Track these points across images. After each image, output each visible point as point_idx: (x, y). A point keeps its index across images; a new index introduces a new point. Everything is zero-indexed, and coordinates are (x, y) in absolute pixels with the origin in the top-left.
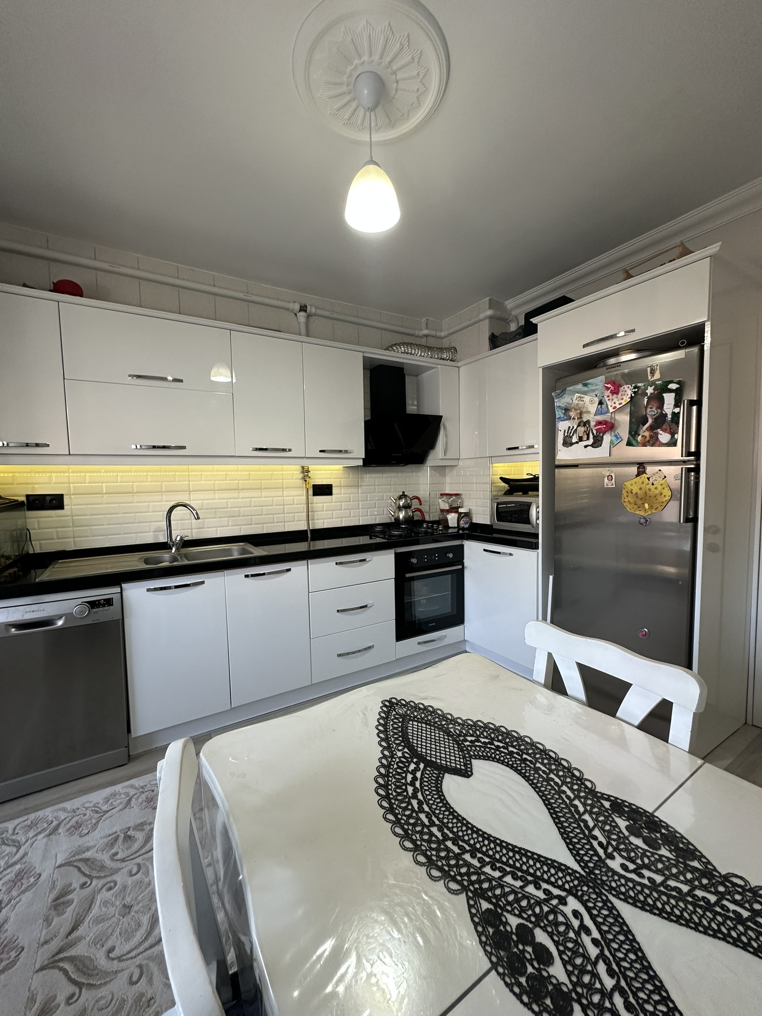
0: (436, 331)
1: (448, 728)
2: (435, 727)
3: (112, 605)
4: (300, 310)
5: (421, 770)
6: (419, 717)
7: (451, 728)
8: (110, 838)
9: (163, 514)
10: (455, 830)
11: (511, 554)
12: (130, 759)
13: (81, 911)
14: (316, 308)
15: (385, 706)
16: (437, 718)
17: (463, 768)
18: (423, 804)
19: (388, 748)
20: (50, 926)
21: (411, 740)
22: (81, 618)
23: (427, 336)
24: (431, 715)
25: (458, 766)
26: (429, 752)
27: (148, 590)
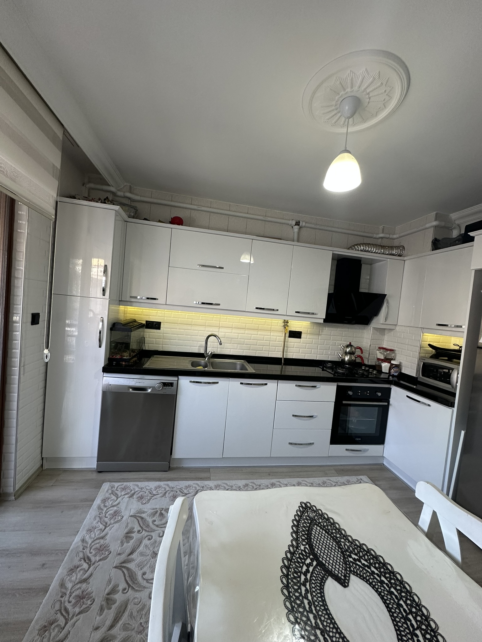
0: (390, 235)
1: (340, 541)
2: (331, 537)
3: (173, 386)
4: (296, 225)
5: (314, 566)
6: (322, 524)
7: (342, 542)
8: (154, 510)
9: (205, 338)
10: (325, 624)
11: (429, 405)
12: (170, 469)
13: (136, 545)
14: (306, 223)
15: (302, 507)
16: (335, 530)
17: (343, 577)
18: (308, 593)
19: (296, 540)
20: (122, 546)
21: (312, 540)
22: (158, 390)
23: (382, 238)
24: (331, 526)
25: (340, 575)
26: (322, 554)
27: (191, 382)
